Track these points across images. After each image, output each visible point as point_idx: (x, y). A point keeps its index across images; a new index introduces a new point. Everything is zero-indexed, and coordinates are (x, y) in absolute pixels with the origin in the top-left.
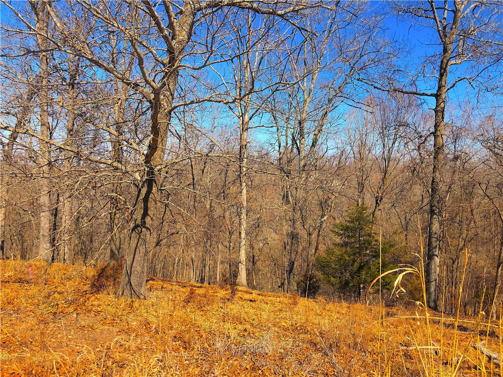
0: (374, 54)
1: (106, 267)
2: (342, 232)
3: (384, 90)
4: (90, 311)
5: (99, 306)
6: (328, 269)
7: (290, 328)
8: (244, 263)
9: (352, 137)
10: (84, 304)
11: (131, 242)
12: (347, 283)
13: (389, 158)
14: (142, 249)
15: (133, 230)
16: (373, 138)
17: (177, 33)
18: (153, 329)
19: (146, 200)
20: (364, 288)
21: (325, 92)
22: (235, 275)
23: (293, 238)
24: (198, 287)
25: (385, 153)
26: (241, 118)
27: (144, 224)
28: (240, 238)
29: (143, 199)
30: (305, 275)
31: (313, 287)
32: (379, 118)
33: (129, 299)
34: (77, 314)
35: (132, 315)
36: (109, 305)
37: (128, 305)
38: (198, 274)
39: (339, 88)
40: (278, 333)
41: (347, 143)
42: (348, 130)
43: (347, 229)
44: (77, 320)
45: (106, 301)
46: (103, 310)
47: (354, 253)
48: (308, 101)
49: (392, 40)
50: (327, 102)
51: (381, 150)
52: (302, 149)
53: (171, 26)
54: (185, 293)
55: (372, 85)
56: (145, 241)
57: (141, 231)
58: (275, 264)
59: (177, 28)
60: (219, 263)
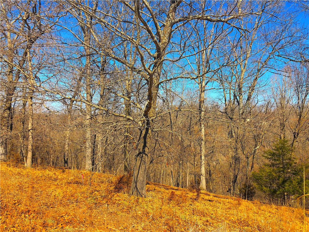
0: (290, 38)
1: (123, 177)
2: (270, 157)
3: (297, 62)
4: (114, 203)
5: (119, 200)
6: (261, 181)
7: (236, 222)
8: (204, 175)
9: (275, 93)
10: (111, 199)
11: (137, 163)
12: (275, 191)
13: (303, 106)
14: (143, 167)
15: (138, 155)
16: (290, 93)
17: (162, 38)
18: (150, 217)
19: (145, 137)
20: (287, 195)
21: (255, 65)
22: (199, 182)
23: (236, 160)
24: (176, 190)
25: (300, 103)
26: (200, 84)
27: (144, 152)
28: (201, 159)
29: (144, 137)
30: (245, 185)
31: (251, 192)
32: (294, 80)
33: (136, 197)
34: (108, 205)
35: (138, 207)
36: (125, 200)
37: (136, 201)
38: (175, 181)
39: (265, 62)
40: (229, 224)
41: (272, 97)
42: (272, 88)
43: (273, 154)
44: (108, 209)
45: (123, 197)
46: (122, 203)
47: (279, 171)
48: (244, 71)
49: (302, 28)
50: (257, 71)
51: (296, 101)
52: (241, 102)
53: (158, 34)
54: (168, 194)
55: (288, 59)
56: (145, 162)
57: (143, 156)
58: (224, 177)
59: (162, 35)
60: (188, 174)
